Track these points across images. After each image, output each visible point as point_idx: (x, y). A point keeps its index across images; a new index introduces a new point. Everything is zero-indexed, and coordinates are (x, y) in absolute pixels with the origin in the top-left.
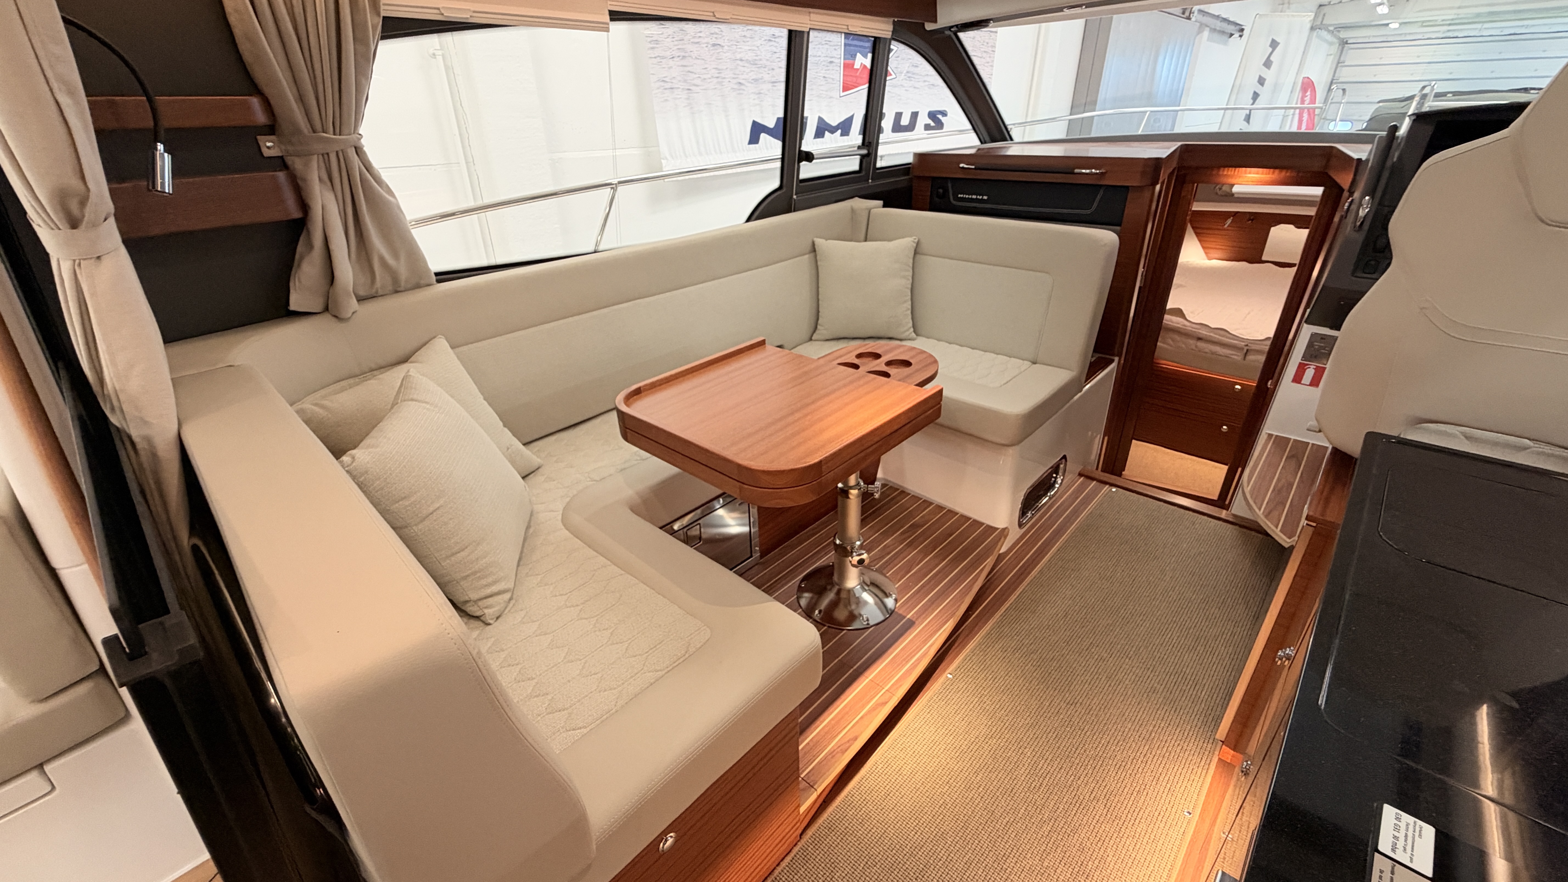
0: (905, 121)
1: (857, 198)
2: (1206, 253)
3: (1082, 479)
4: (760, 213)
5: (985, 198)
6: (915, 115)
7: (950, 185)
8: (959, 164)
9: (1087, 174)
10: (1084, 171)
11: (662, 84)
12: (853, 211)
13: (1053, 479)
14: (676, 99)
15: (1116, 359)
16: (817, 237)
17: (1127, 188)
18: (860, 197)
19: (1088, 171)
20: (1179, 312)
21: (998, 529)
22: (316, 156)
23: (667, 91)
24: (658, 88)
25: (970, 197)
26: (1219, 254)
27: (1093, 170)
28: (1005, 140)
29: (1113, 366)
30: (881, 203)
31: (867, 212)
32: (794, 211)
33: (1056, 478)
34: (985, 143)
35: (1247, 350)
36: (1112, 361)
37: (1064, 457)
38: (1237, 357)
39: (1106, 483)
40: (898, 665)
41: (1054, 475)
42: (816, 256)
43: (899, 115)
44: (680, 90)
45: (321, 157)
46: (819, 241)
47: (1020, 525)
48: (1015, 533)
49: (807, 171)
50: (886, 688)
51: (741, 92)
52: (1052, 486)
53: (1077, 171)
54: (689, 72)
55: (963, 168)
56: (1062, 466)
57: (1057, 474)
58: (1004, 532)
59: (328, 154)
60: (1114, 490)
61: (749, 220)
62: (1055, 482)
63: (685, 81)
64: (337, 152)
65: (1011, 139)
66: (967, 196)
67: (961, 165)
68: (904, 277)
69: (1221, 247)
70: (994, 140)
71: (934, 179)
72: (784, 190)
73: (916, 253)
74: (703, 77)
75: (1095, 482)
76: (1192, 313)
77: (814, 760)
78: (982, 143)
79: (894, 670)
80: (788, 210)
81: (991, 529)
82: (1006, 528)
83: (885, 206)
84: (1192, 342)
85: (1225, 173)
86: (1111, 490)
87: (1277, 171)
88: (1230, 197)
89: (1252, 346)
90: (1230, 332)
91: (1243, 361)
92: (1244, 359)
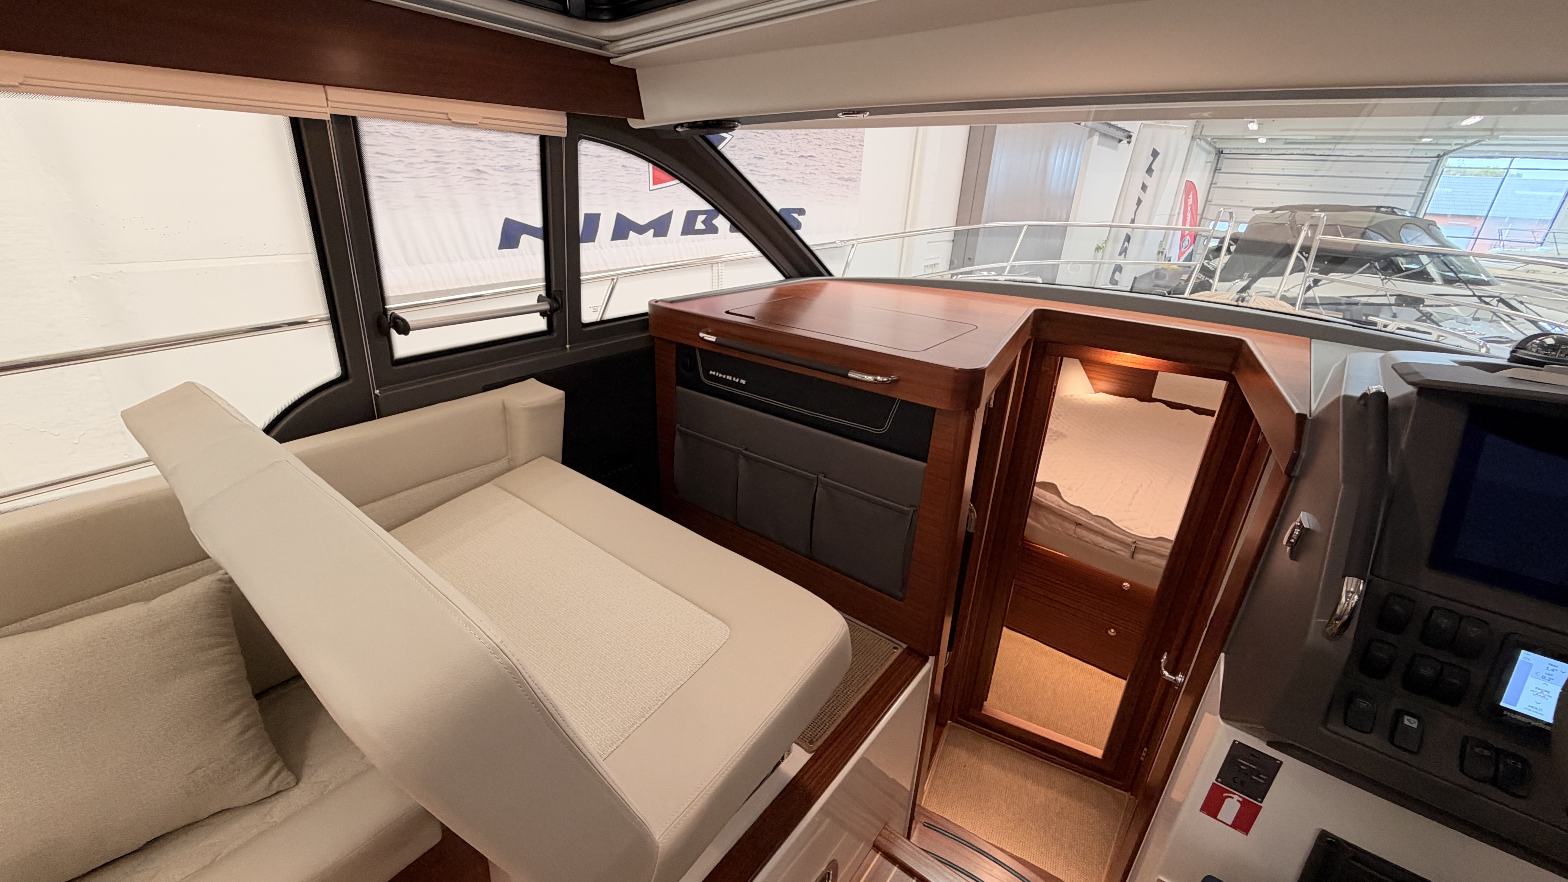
1: (533, 380)
3: (878, 855)
5: (743, 382)
8: (700, 330)
9: (869, 382)
10: (864, 377)
17: (930, 411)
19: (870, 378)
20: (1051, 486)
27: (879, 378)
29: (925, 671)
30: (560, 394)
35: (1136, 547)
36: (926, 660)
37: (833, 864)
38: (1122, 552)
39: (911, 873)
53: (851, 374)
55: (703, 339)
69: (1108, 379)
70: (803, 275)
71: (675, 344)
75: (895, 869)
76: (1069, 489)
78: (786, 279)
84: (1069, 527)
89: (1141, 545)
90: (1115, 523)
91: (1131, 559)
92: (1132, 557)
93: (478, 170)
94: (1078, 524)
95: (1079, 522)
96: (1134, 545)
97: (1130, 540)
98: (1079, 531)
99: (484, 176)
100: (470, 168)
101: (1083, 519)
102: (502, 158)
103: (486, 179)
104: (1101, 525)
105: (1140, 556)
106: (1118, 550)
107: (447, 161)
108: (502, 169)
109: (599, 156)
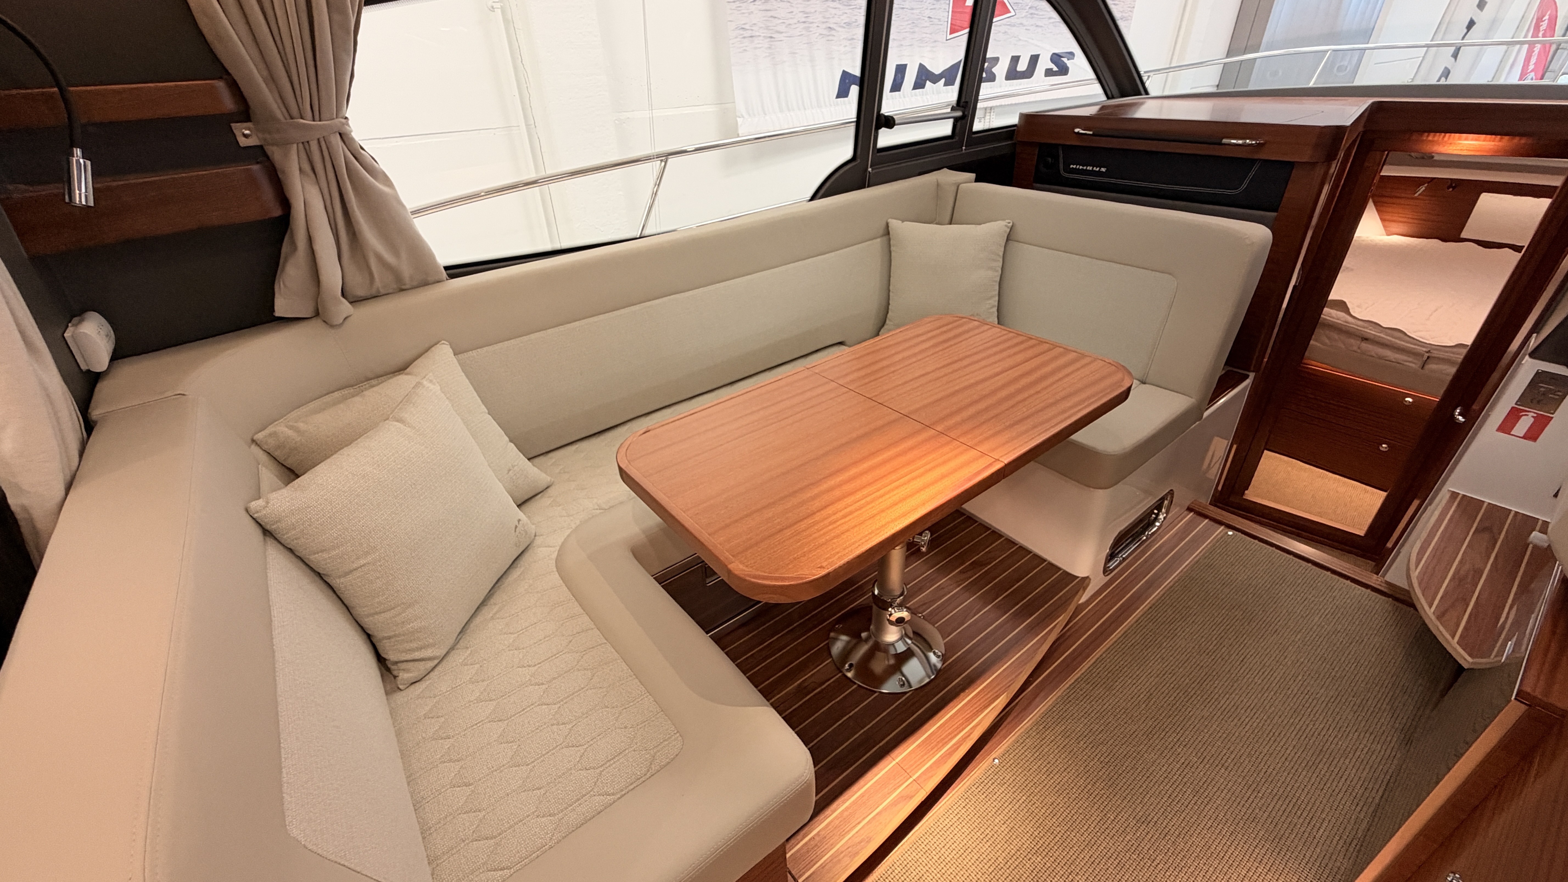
0: (1022, 66)
1: (945, 169)
2: (1384, 226)
3: (1191, 514)
4: (826, 190)
5: (1103, 170)
6: (1034, 59)
7: (1061, 152)
8: (1074, 129)
9: (1239, 145)
10: (1234, 141)
11: (741, 32)
12: (938, 185)
13: (1154, 516)
14: (756, 48)
15: (1252, 375)
16: (892, 218)
17: (1291, 165)
18: (951, 168)
19: (1240, 142)
20: (1342, 306)
21: (1078, 577)
22: (295, 145)
23: (746, 40)
24: (736, 38)
25: (1085, 168)
26: (1402, 228)
27: (1248, 141)
28: (1138, 93)
29: (1247, 382)
30: (972, 176)
31: (954, 188)
32: (868, 187)
33: (1157, 515)
34: (1113, 98)
35: (1428, 357)
36: (1247, 377)
37: (1171, 493)
38: (1413, 364)
39: (1220, 523)
40: (932, 749)
41: (1156, 511)
42: (889, 240)
43: (1015, 60)
44: (761, 38)
45: (301, 145)
46: (894, 224)
47: (1106, 571)
48: (1098, 581)
49: (886, 138)
50: (914, 777)
51: (830, 38)
52: (1151, 524)
53: (1225, 141)
54: (772, 17)
55: (1078, 133)
56: (1166, 502)
57: (1160, 510)
58: (1084, 582)
59: (308, 142)
60: (1230, 533)
61: (813, 198)
62: (1156, 519)
63: (767, 28)
64: (318, 139)
65: (1147, 93)
66: (1081, 167)
67: (1077, 130)
68: (991, 268)
69: (1405, 220)
70: (1123, 95)
71: (1041, 145)
72: (859, 161)
73: (1008, 239)
74: (787, 22)
75: (1207, 521)
76: (1358, 306)
77: (817, 862)
78: (1108, 98)
79: (926, 754)
80: (861, 186)
81: (1069, 577)
82: (1087, 577)
83: (977, 180)
84: (1354, 343)
85: (1430, 138)
86: (1227, 533)
87: (1507, 138)
88: (1428, 160)
89: (1435, 354)
90: (1408, 334)
91: (1420, 369)
92: (1423, 367)
93: (830, 28)
94: (1365, 339)
95: (1367, 336)
96: (1427, 355)
97: (1424, 349)
98: (1364, 345)
99: (833, 32)
100: (824, 26)
101: (1372, 332)
102: (845, 15)
103: (834, 36)
104: (1392, 337)
105: (1432, 366)
106: (1406, 361)
107: (811, 21)
108: (844, 25)
109: (912, 9)
